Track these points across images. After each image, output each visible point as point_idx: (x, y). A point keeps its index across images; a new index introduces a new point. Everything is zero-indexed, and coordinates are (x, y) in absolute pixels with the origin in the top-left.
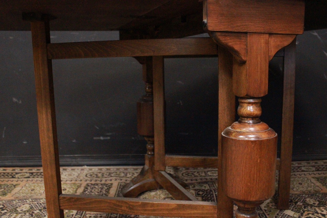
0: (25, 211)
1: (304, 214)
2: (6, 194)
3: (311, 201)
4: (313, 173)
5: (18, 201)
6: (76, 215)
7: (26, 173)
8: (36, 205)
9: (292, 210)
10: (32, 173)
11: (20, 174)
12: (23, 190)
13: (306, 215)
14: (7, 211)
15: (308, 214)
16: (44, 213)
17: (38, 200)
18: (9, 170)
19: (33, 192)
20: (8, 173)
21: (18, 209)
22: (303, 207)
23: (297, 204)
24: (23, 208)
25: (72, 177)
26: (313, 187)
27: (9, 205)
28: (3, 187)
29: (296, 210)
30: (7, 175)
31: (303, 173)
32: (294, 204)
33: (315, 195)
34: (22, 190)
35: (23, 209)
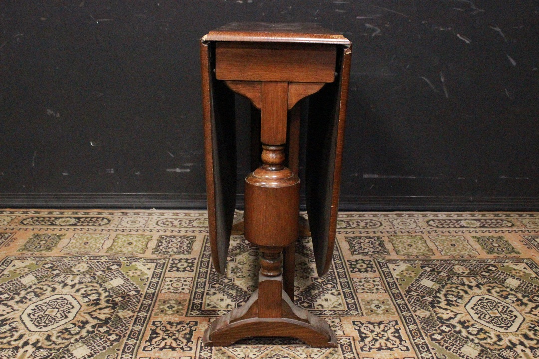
0: (84, 272)
1: (446, 287)
2: (50, 248)
3: (460, 269)
4: (475, 230)
5: (70, 259)
6: (152, 279)
7: (70, 218)
8: (96, 265)
9: (432, 280)
10: (79, 219)
11: (61, 220)
12: (73, 243)
13: (448, 288)
14: (60, 272)
15: (451, 287)
16: (109, 275)
17: (98, 258)
18: (44, 213)
19: (87, 246)
20: (44, 218)
21: (73, 269)
22: (446, 279)
23: (440, 274)
24: (79, 267)
25: (137, 226)
26: (468, 250)
27: (59, 264)
28: (43, 238)
29: (437, 280)
30: (43, 221)
31: (461, 229)
32: (436, 273)
33: (467, 262)
34: (71, 244)
35: (80, 269)
